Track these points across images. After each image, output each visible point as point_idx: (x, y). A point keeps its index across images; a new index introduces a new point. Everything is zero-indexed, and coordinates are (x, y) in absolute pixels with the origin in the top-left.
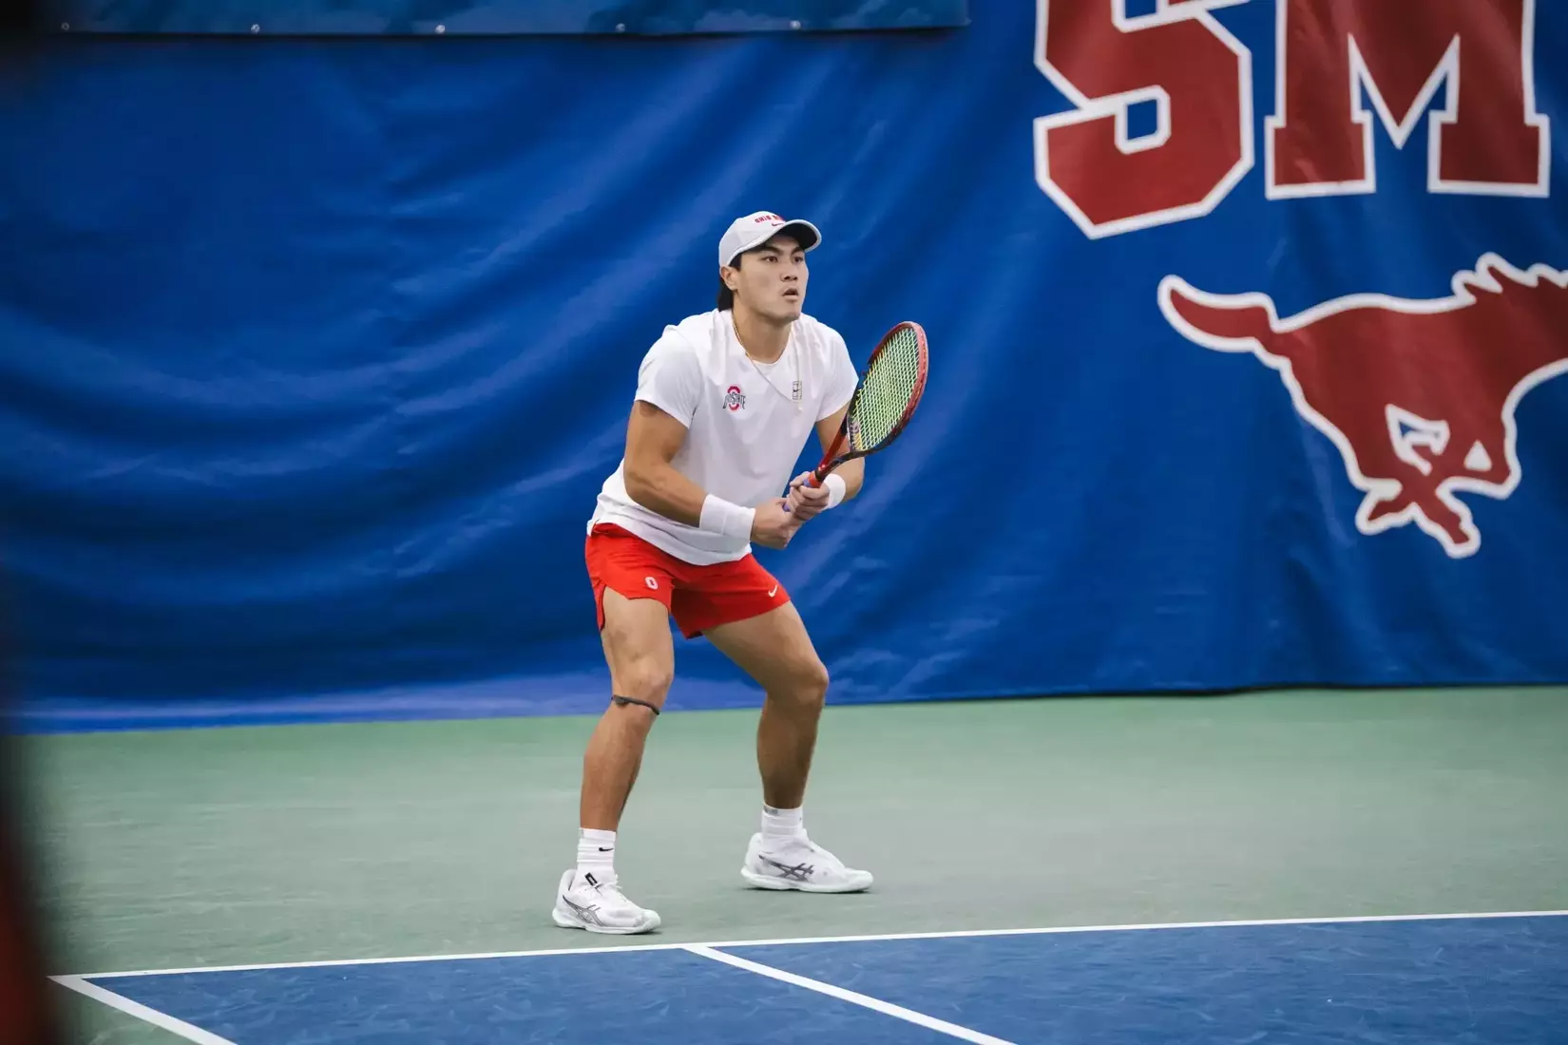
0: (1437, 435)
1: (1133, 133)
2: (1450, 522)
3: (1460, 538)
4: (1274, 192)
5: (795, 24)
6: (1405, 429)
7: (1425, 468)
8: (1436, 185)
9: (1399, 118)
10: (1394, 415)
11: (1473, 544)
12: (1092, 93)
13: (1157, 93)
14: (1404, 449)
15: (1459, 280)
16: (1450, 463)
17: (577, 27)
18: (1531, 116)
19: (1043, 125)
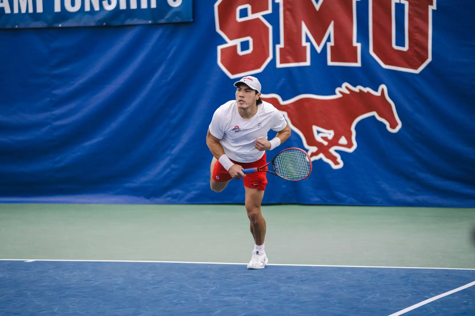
0: (330, 134)
1: (242, 50)
2: (334, 159)
3: (337, 163)
4: (279, 65)
5: (150, 22)
6: (319, 132)
7: (326, 143)
8: (330, 63)
9: (319, 44)
10: (315, 128)
11: (341, 165)
12: (231, 39)
13: (249, 39)
14: (318, 138)
15: (338, 90)
16: (334, 142)
18: (355, 43)
19: (220, 48)
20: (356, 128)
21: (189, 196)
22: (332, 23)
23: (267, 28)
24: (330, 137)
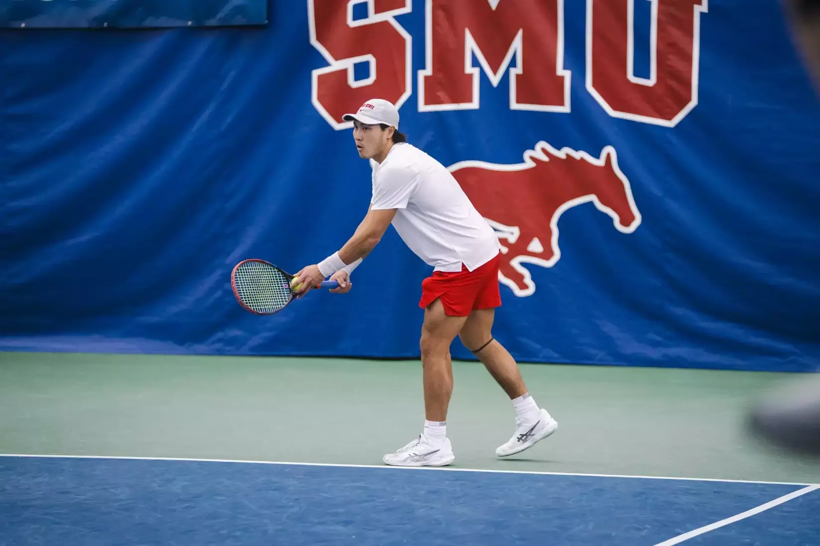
0: (512, 233)
1: (357, 78)
2: (518, 279)
3: (523, 287)
4: (422, 107)
5: (190, 23)
7: (505, 250)
8: (514, 106)
9: (495, 71)
11: (531, 290)
12: (337, 58)
13: (370, 58)
15: (527, 154)
16: (519, 248)
17: (84, 24)
18: (560, 71)
19: (316, 73)
20: (560, 224)
21: (256, 340)
22: (520, 33)
23: (403, 41)
24: (512, 239)
